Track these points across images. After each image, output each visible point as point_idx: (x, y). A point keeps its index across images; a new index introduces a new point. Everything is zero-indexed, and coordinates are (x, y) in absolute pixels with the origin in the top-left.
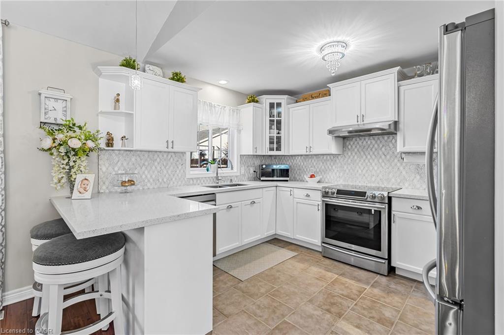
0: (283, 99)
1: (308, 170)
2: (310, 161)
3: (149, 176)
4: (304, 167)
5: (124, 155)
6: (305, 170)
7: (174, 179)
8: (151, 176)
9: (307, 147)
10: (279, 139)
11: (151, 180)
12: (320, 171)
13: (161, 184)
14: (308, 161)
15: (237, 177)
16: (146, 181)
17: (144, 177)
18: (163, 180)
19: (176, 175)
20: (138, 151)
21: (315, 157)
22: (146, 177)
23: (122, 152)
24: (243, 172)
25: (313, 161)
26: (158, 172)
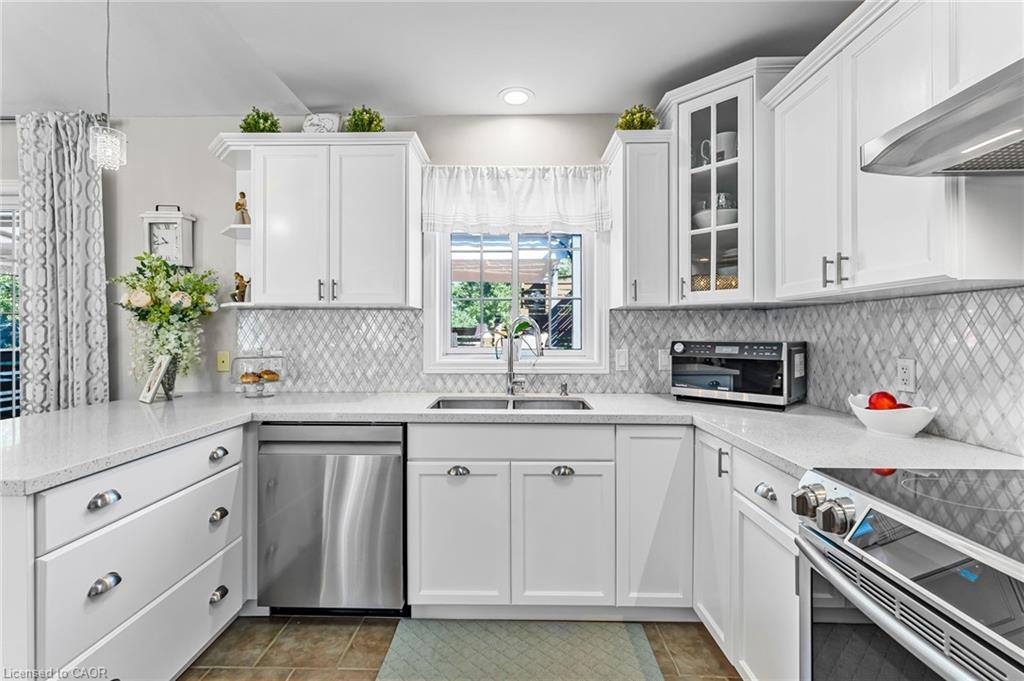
0: (737, 82)
1: (890, 367)
2: (897, 325)
3: (332, 365)
4: (871, 353)
5: (283, 318)
6: (877, 367)
7: (391, 374)
8: (337, 365)
9: (825, 261)
10: (729, 241)
11: (337, 374)
12: (943, 375)
13: (359, 383)
14: (890, 325)
15: (597, 377)
16: (326, 374)
17: (321, 365)
18: (364, 374)
19: (396, 365)
20: (308, 308)
21: (918, 309)
22: (326, 365)
23: (278, 311)
24: (622, 362)
25: (911, 325)
26: (353, 355)
